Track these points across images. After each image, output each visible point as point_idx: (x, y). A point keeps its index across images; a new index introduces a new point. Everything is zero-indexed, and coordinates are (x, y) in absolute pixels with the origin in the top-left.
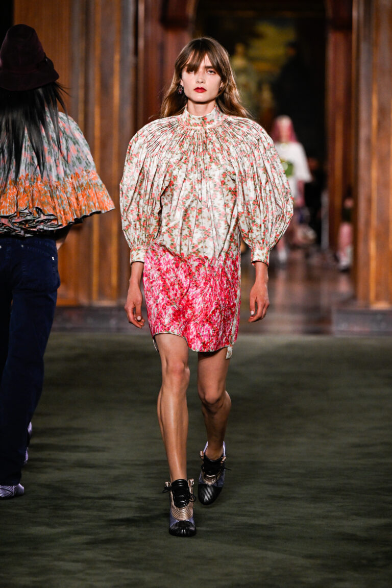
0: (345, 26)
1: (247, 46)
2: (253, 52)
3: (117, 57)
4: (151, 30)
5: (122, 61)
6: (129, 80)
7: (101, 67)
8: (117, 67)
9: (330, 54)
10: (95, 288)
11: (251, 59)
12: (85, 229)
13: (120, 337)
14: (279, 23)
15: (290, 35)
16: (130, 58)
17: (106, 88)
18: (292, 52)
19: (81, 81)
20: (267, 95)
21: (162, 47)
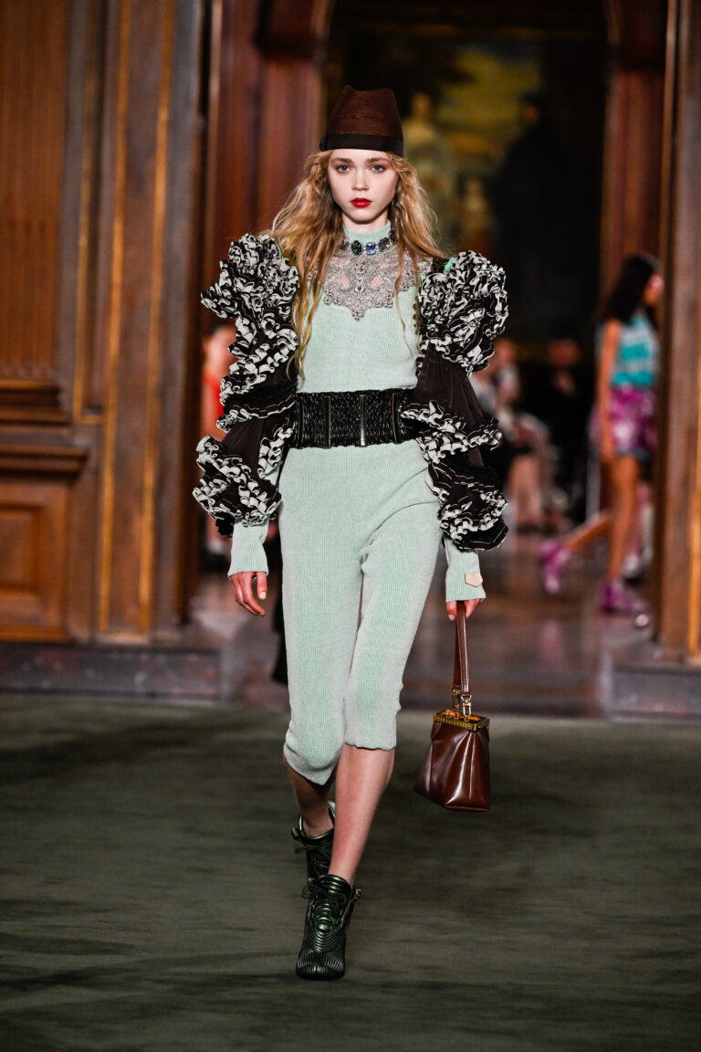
0: (649, 62)
1: (436, 99)
2: (447, 113)
3: (163, 116)
4: (234, 58)
5: (173, 125)
6: (187, 165)
7: (129, 134)
8: (162, 135)
9: (614, 122)
10: (103, 605)
11: (443, 127)
12: (87, 478)
13: (154, 712)
14: (507, 51)
15: (528, 77)
16: (192, 117)
17: (137, 181)
18: (531, 113)
19: (86, 164)
20: (475, 204)
21: (257, 98)
